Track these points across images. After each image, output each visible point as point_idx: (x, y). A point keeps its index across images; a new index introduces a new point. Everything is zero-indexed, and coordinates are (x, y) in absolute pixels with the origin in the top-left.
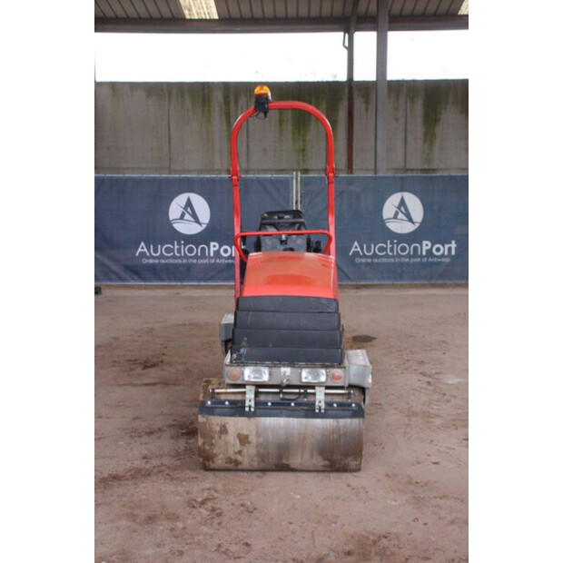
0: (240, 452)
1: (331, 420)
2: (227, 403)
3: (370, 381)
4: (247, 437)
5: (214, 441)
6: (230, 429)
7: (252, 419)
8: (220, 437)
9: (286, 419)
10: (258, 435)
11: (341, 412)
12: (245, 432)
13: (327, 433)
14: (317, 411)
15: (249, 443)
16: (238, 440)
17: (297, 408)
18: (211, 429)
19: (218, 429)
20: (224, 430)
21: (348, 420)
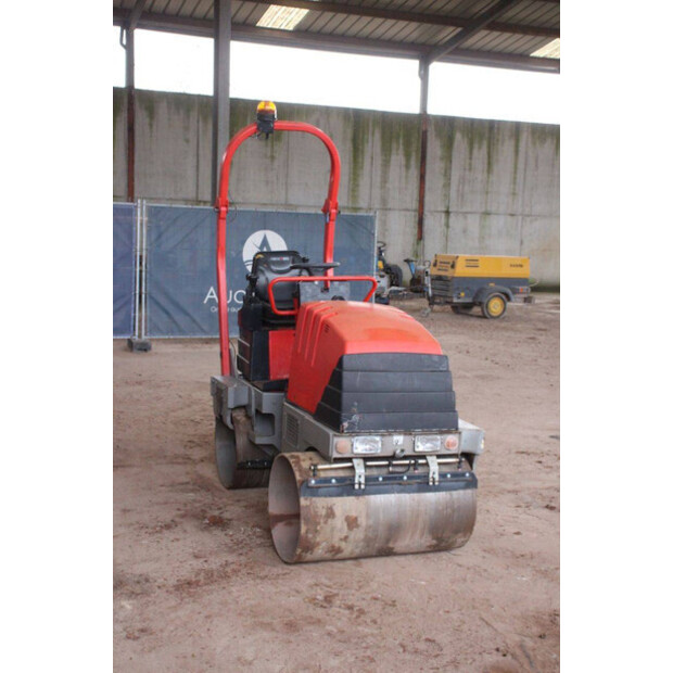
0: (346, 538)
1: (444, 493)
2: (334, 481)
3: (482, 446)
4: (356, 519)
5: (318, 528)
6: (338, 511)
7: (361, 498)
8: (326, 522)
9: (397, 495)
10: (368, 516)
11: (454, 483)
12: (354, 514)
13: (440, 508)
14: (431, 484)
15: (357, 526)
16: (345, 524)
17: (410, 481)
18: (316, 512)
19: (324, 512)
20: (331, 514)
21: (461, 492)
